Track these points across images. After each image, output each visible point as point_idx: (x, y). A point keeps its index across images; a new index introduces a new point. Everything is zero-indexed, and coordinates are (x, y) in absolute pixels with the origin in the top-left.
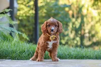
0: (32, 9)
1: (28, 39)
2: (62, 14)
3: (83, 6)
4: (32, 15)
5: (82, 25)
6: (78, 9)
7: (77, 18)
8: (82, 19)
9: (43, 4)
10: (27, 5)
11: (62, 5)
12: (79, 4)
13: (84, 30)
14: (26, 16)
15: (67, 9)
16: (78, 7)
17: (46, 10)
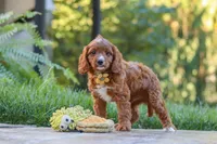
0: (87, 15)
2: (155, 28)
3: (204, 11)
4: (86, 29)
5: (202, 54)
6: (193, 18)
7: (191, 38)
8: (202, 42)
9: (112, 4)
10: (76, 6)
11: (155, 6)
12: (196, 8)
13: (206, 67)
14: (72, 31)
15: (167, 17)
16: (192, 13)
17: (118, 17)
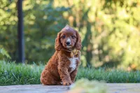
0: (14, 14)
1: (8, 56)
2: (58, 21)
3: (89, 9)
4: (14, 23)
6: (82, 14)
14: (4, 25)
15: (66, 14)
